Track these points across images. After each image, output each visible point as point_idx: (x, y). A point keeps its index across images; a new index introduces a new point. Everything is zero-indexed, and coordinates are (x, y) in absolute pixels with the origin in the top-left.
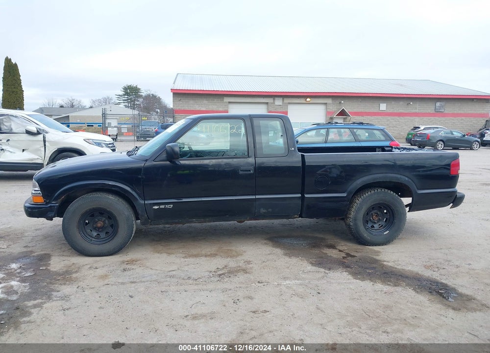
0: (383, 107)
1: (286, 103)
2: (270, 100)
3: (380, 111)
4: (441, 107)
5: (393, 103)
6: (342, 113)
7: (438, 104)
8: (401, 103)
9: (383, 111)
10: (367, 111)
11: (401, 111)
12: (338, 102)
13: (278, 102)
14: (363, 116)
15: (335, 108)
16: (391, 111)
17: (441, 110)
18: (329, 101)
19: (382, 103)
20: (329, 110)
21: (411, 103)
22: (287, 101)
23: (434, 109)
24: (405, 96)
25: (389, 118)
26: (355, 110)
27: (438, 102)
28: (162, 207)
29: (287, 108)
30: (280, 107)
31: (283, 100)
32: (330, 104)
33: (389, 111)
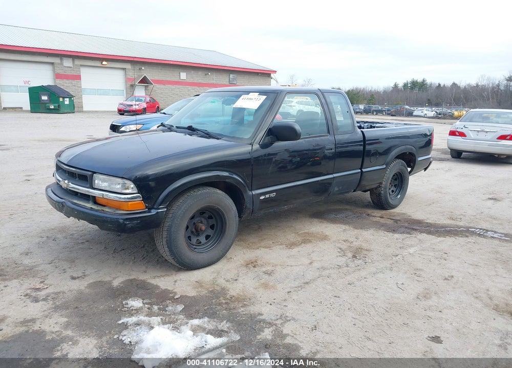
0: (183, 76)
1: (76, 65)
2: (56, 60)
3: (180, 81)
4: (234, 79)
5: (192, 72)
6: (144, 81)
7: (231, 76)
8: (200, 73)
9: (184, 81)
10: (169, 79)
11: (200, 81)
12: (137, 67)
13: (68, 63)
14: (164, 85)
15: (136, 74)
16: (191, 80)
17: (234, 83)
18: (128, 66)
19: (182, 72)
20: (129, 77)
21: (209, 74)
22: (78, 62)
23: (228, 80)
24: (203, 66)
25: (190, 88)
26: (156, 78)
27: (231, 74)
28: (267, 196)
29: (80, 71)
30: (70, 69)
31: (73, 62)
32: (129, 69)
33: (189, 81)
